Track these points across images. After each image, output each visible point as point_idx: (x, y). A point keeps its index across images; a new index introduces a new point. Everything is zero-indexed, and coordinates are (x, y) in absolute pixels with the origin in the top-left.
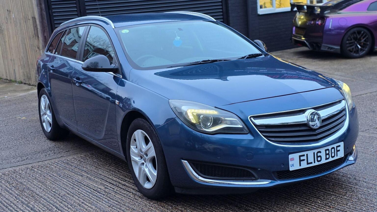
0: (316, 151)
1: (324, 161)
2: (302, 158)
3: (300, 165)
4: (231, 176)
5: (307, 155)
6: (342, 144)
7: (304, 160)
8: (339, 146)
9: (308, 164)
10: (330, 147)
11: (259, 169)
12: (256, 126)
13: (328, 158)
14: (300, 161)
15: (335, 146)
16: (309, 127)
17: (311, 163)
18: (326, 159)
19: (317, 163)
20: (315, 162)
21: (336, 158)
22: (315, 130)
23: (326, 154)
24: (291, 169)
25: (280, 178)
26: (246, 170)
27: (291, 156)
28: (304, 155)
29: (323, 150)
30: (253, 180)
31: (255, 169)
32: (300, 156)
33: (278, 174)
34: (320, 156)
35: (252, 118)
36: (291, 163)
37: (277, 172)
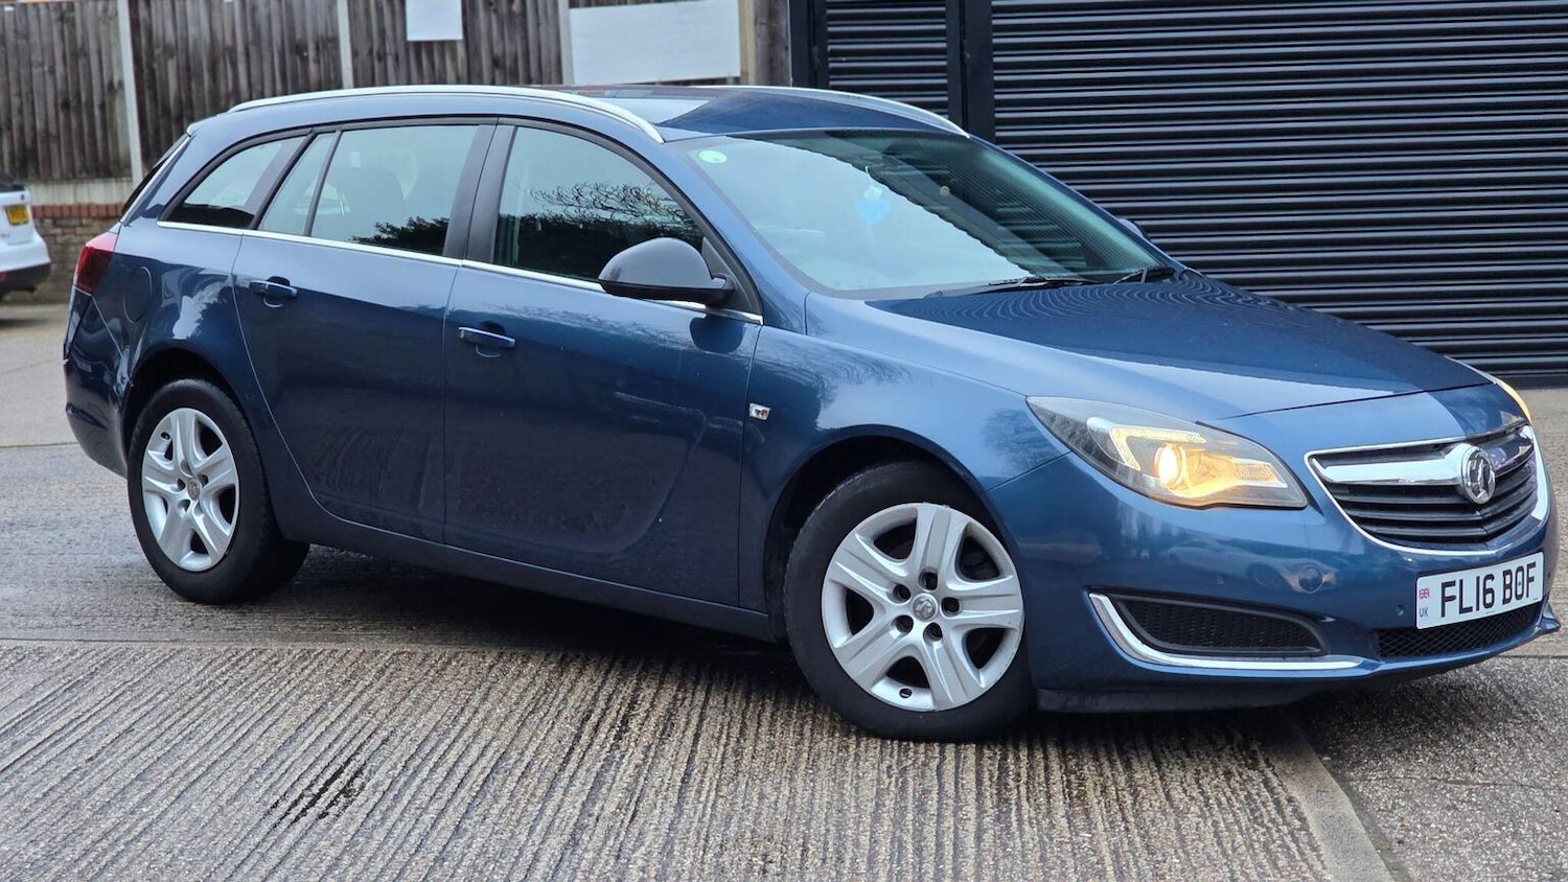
0: (1483, 572)
1: (1499, 608)
2: (1449, 592)
3: (1443, 615)
4: (1248, 644)
5: (1461, 581)
6: (1538, 558)
7: (1452, 598)
8: (1532, 565)
9: (1463, 610)
10: (1513, 565)
11: (1329, 620)
12: (1329, 485)
13: (1509, 601)
14: (1445, 599)
15: (1524, 561)
16: (1465, 497)
17: (1469, 610)
18: (1506, 601)
19: (1483, 613)
20: (1478, 609)
21: (1525, 602)
22: (1479, 507)
23: (1507, 587)
24: (1422, 624)
25: (1386, 653)
26: (1293, 624)
27: (1423, 583)
28: (1452, 584)
29: (1497, 570)
30: (1311, 657)
31: (1315, 618)
32: (1445, 585)
33: (1381, 638)
34: (1491, 591)
35: (1314, 460)
36: (1421, 603)
37: (1380, 631)
